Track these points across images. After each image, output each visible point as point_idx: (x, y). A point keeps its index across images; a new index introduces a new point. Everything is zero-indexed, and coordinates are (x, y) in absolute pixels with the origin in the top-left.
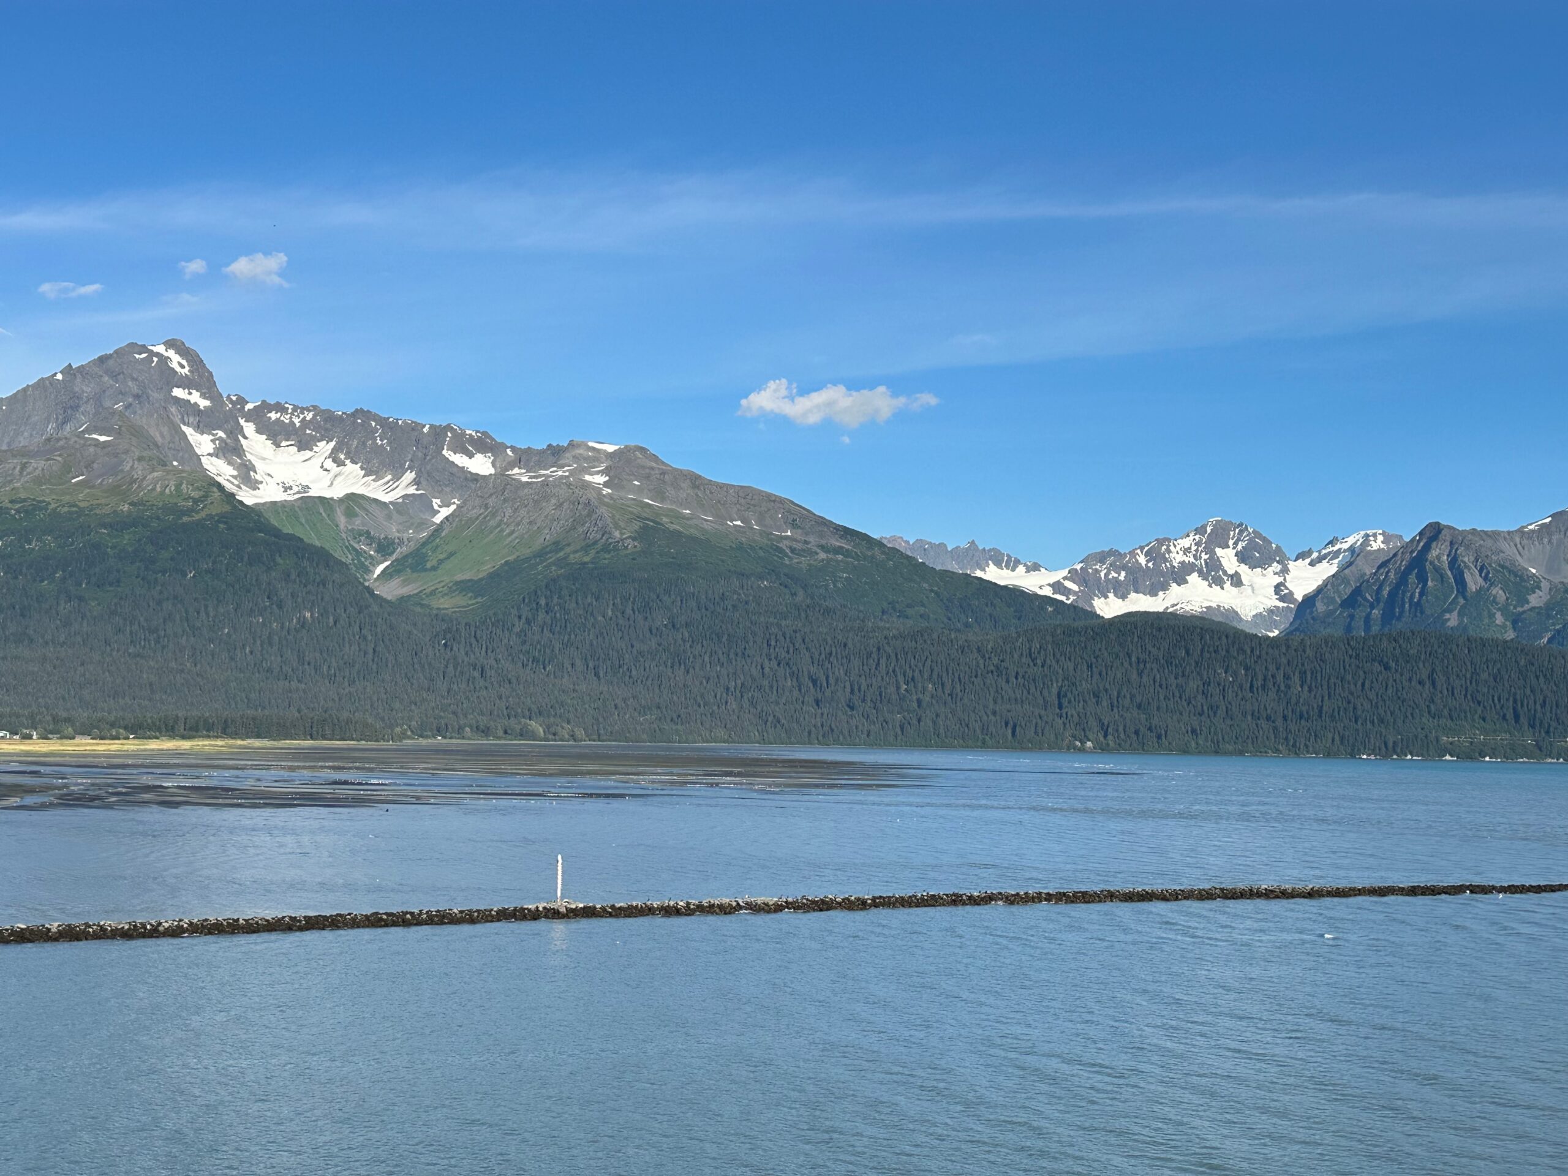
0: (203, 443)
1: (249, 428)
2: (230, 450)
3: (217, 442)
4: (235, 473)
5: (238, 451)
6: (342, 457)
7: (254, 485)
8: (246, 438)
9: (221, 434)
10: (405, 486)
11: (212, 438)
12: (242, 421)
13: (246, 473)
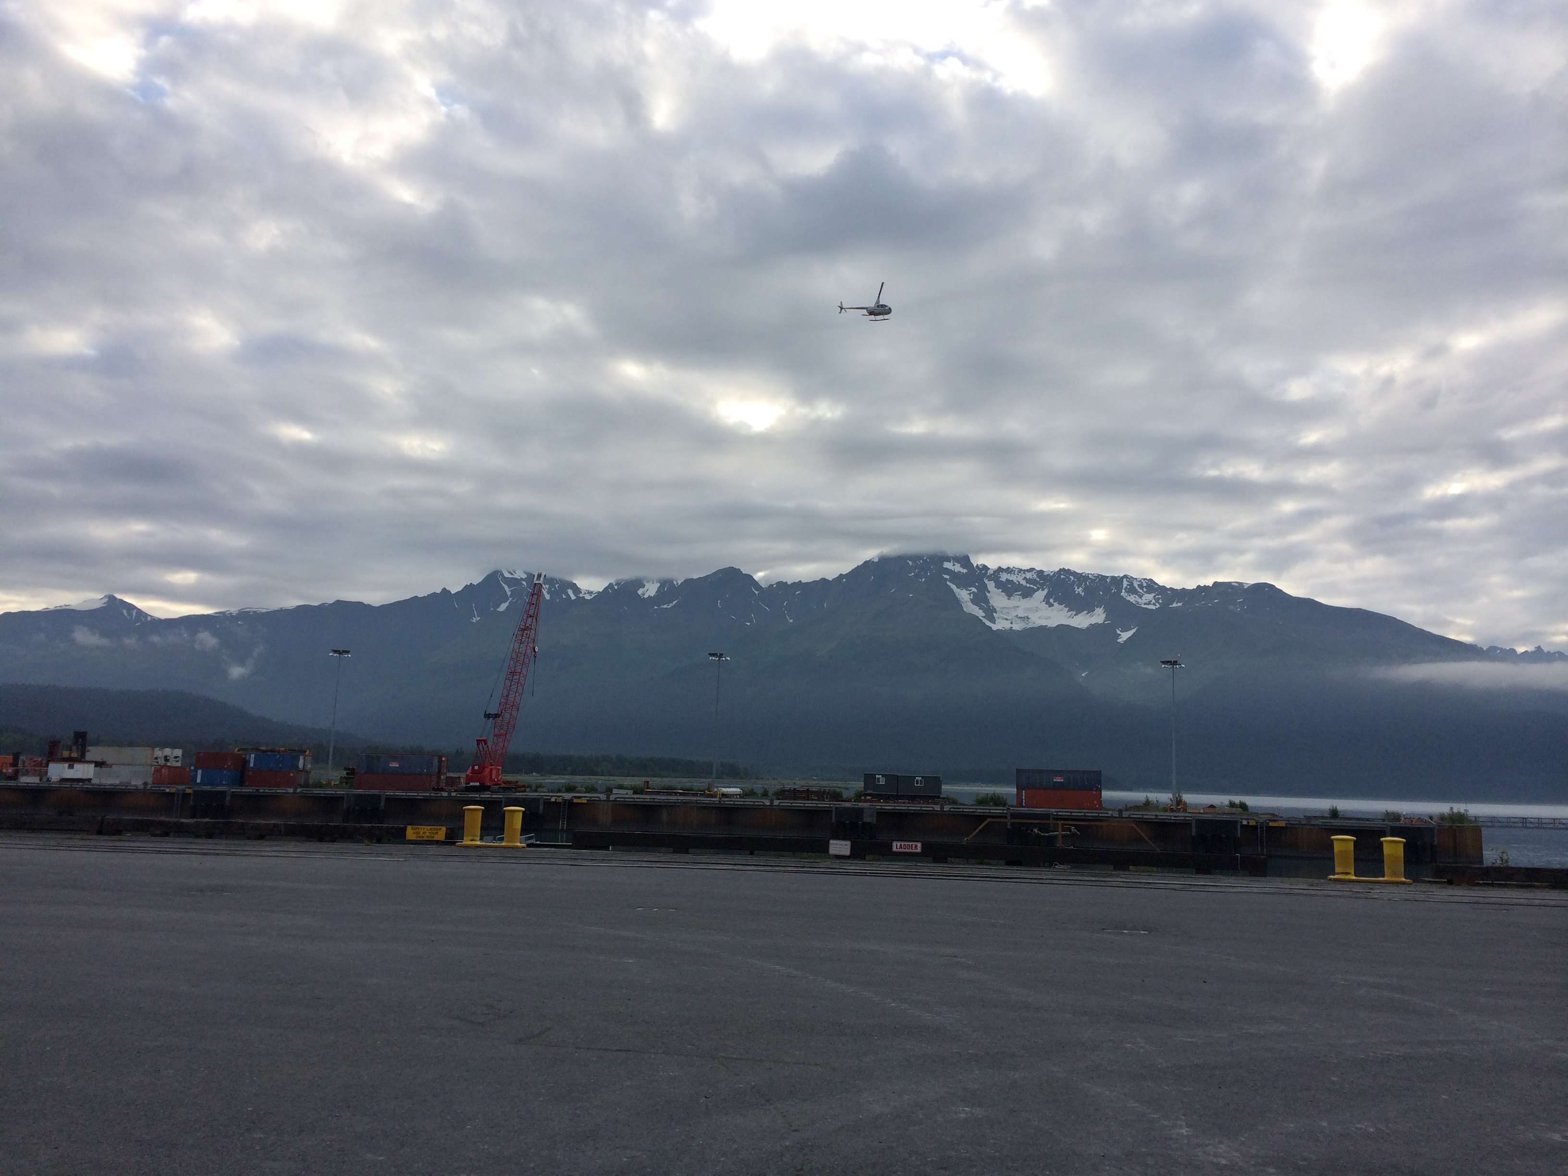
0: (964, 595)
1: (991, 585)
3: (972, 595)
4: (984, 615)
6: (1051, 601)
8: (989, 592)
9: (974, 590)
10: (1098, 617)
11: (969, 592)
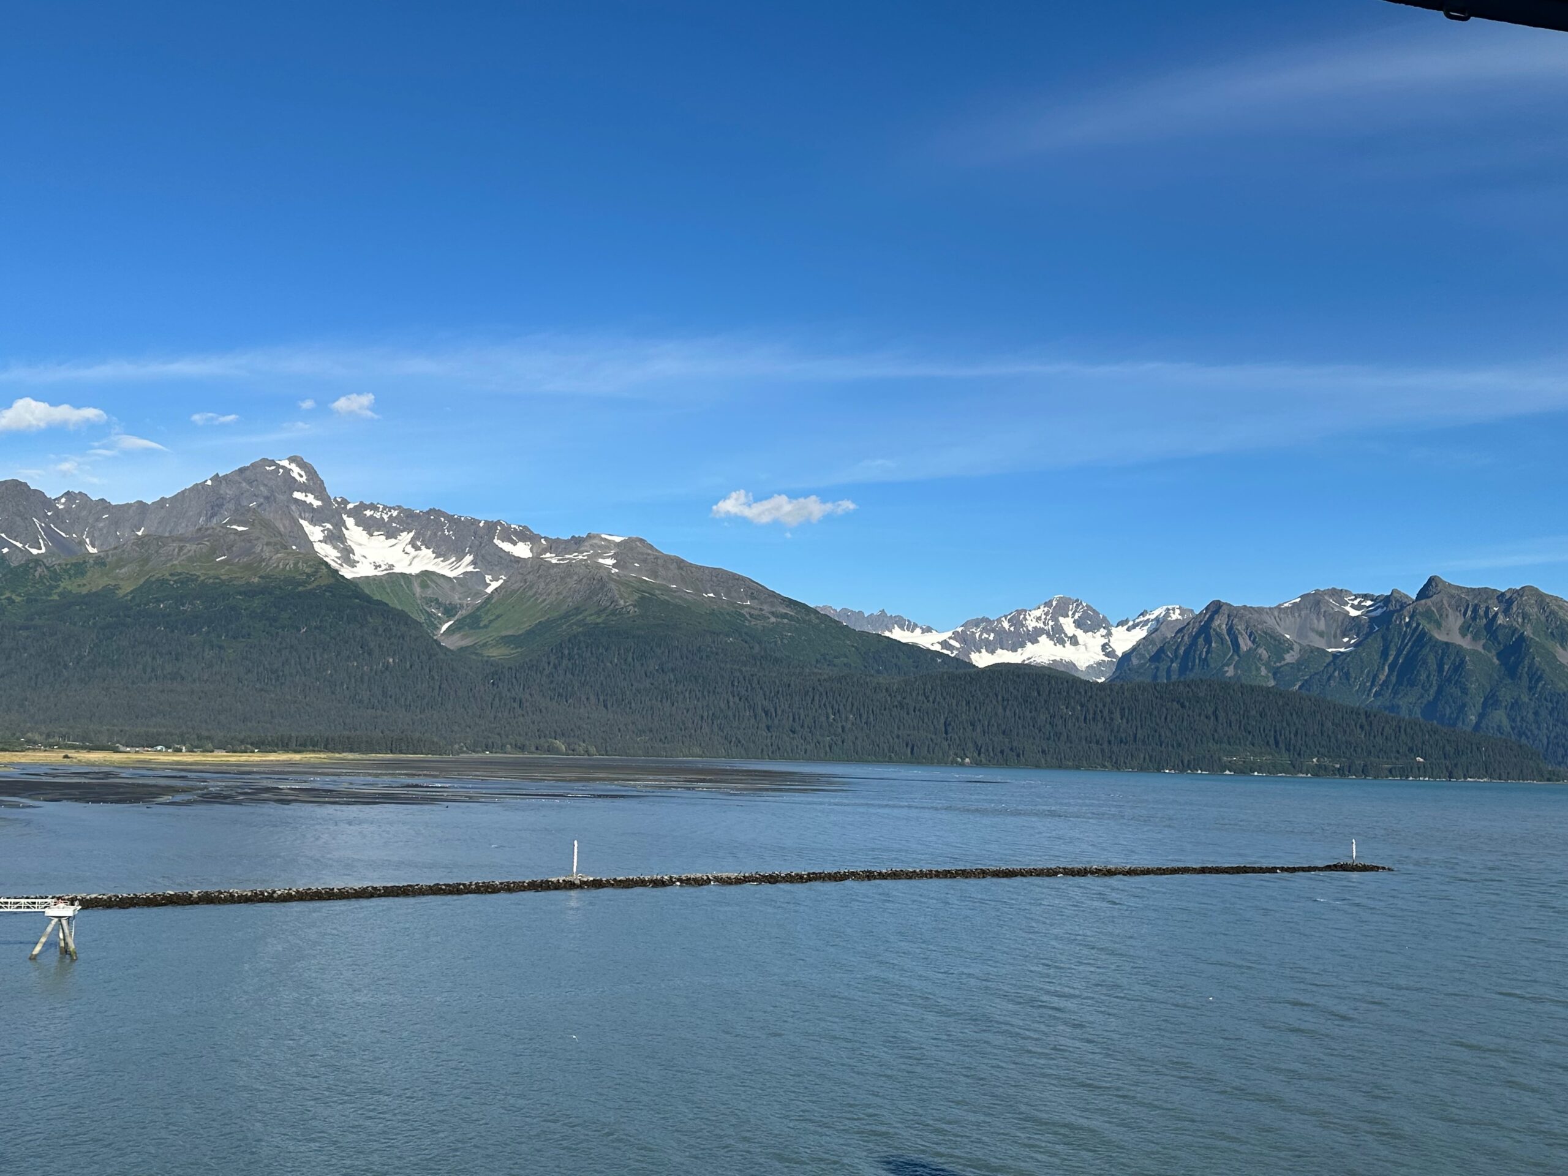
0: (315, 533)
1: (350, 522)
2: (336, 538)
3: (326, 532)
4: (339, 555)
5: (342, 538)
6: (419, 544)
7: (353, 564)
8: (347, 529)
9: (329, 526)
10: (466, 565)
11: (322, 529)
12: (345, 517)
13: (347, 555)
